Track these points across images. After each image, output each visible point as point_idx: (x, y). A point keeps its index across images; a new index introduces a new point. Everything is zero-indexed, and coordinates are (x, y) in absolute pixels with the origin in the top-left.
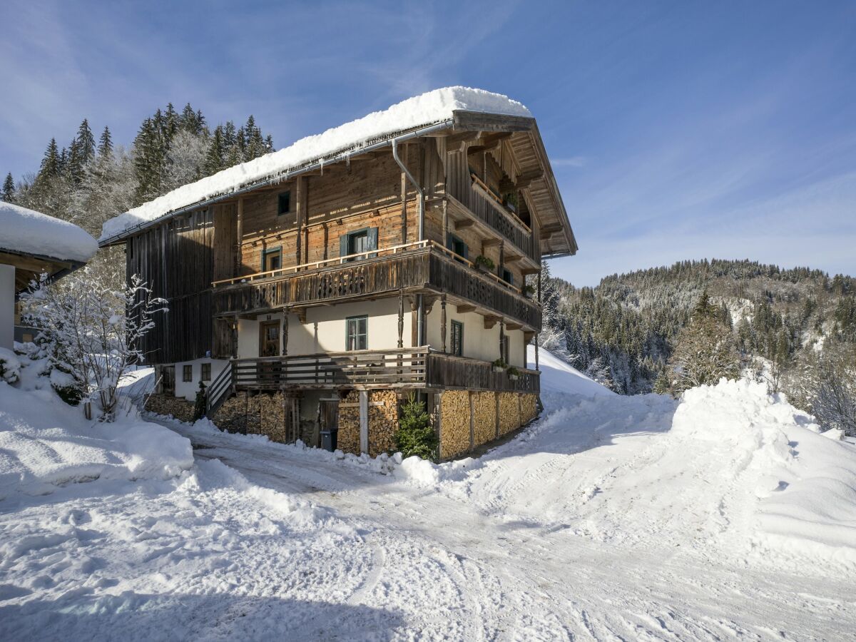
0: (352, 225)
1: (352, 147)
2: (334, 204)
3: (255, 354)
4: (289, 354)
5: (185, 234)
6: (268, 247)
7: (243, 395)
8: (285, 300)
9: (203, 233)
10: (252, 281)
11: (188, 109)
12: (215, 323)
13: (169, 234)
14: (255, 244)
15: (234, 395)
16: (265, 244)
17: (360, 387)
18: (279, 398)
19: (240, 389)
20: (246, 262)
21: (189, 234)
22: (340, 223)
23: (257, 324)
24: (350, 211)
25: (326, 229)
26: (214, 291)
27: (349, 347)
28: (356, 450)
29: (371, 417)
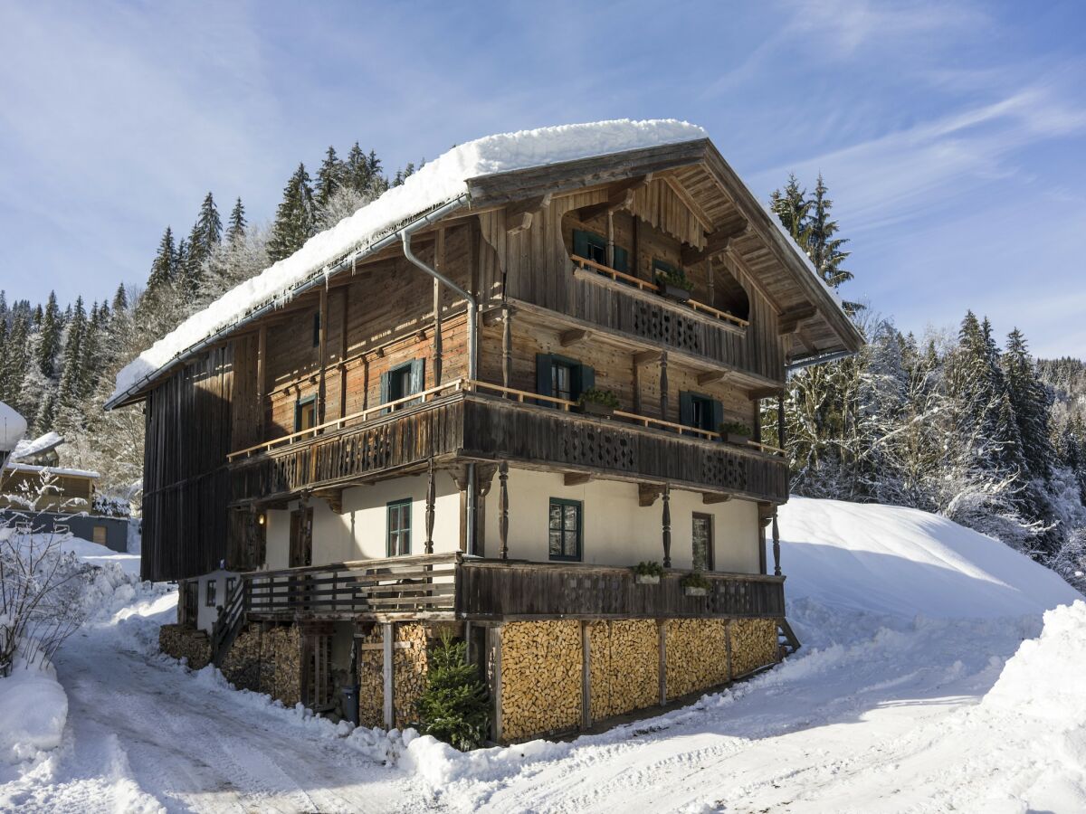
0: (395, 358)
1: (358, 246)
2: (375, 325)
5: (202, 384)
6: (303, 395)
7: (257, 627)
8: (304, 480)
9: (222, 381)
10: (269, 452)
11: (357, 152)
12: (233, 518)
13: (184, 383)
14: (287, 392)
15: (246, 629)
16: (299, 391)
17: (382, 618)
18: (294, 633)
19: (254, 619)
20: (278, 419)
21: (206, 384)
22: (381, 353)
23: (287, 515)
24: (395, 335)
25: (366, 364)
26: (231, 467)
27: (391, 552)
28: (378, 721)
29: (396, 668)
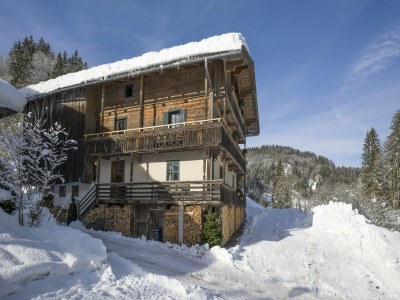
0: (170, 106)
2: (160, 93)
3: (108, 181)
4: (134, 181)
5: (67, 104)
6: (118, 116)
7: (103, 206)
8: (132, 148)
9: (79, 104)
10: (111, 136)
12: (85, 161)
13: (55, 103)
14: (110, 114)
15: (97, 206)
16: (116, 114)
18: (126, 208)
19: (101, 202)
20: (105, 125)
21: (70, 104)
22: (164, 105)
23: (109, 163)
24: (169, 99)
25: (155, 108)
26: (85, 140)
27: (168, 179)
28: (175, 240)
29: (186, 221)
